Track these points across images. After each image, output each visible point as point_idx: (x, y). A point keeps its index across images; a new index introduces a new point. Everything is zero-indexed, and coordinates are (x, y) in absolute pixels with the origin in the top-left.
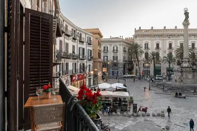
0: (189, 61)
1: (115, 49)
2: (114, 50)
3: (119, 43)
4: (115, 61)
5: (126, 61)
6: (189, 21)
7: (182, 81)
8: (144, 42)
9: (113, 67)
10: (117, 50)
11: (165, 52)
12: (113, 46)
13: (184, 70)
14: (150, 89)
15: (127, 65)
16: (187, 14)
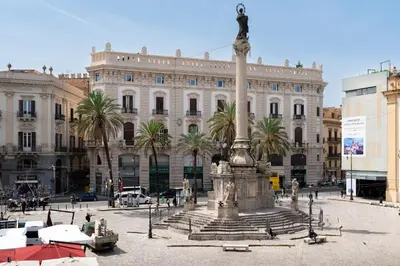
0: (248, 150)
1: (27, 108)
2: (21, 113)
3: (40, 91)
4: (27, 149)
5: (63, 149)
6: (249, 41)
7: (236, 204)
8: (120, 91)
9: (19, 168)
10: (33, 113)
11: (179, 123)
12: (17, 98)
13: (238, 173)
14: (150, 236)
15: (68, 161)
16: (243, 21)
